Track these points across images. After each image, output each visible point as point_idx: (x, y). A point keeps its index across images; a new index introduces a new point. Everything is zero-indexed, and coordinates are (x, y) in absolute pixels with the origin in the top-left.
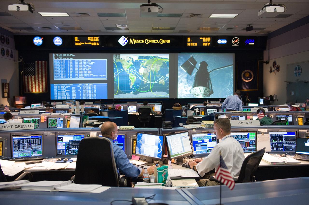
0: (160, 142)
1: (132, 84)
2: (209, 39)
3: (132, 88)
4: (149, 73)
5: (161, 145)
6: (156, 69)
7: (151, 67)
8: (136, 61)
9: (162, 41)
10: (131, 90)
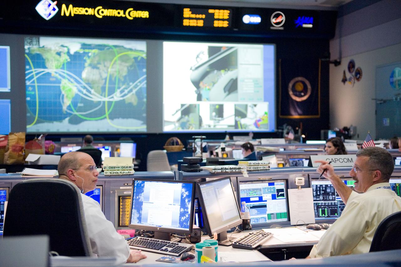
0: (185, 196)
1: (67, 102)
2: (225, 14)
3: (66, 111)
4: (104, 81)
5: (189, 201)
6: (119, 72)
8: (76, 53)
9: (131, 14)
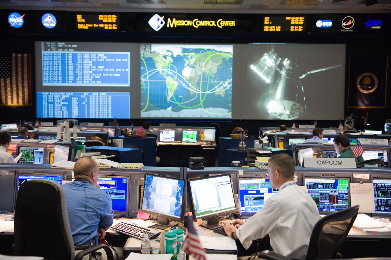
0: (178, 190)
1: (171, 94)
2: (301, 20)
3: (170, 102)
4: (199, 77)
5: (181, 195)
6: (211, 70)
7: (202, 67)
8: (178, 56)
9: (221, 23)
10: (168, 104)
